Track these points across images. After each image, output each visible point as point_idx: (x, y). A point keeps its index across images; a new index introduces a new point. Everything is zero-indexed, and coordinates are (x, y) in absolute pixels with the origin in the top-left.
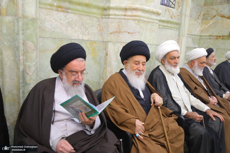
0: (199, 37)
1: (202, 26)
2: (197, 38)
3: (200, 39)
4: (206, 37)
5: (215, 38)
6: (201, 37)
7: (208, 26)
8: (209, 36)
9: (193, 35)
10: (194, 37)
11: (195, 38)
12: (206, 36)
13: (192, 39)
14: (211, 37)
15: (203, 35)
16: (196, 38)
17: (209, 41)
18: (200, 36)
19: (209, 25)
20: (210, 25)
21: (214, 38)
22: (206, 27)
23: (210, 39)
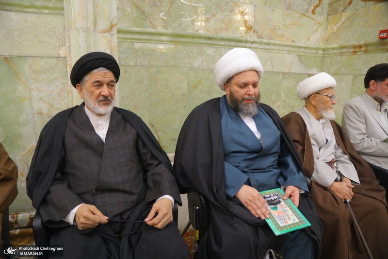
0: (321, 52)
1: (327, 29)
2: (316, 54)
3: (323, 57)
4: (335, 51)
5: (351, 50)
6: (326, 52)
7: (338, 26)
8: (339, 49)
9: (301, 47)
10: (303, 52)
11: (307, 54)
12: (334, 49)
13: (299, 56)
14: (343, 51)
15: (329, 46)
16: (314, 55)
17: (339, 58)
18: (324, 50)
19: (340, 24)
20: (342, 23)
21: (350, 52)
22: (335, 29)
23: (342, 54)
